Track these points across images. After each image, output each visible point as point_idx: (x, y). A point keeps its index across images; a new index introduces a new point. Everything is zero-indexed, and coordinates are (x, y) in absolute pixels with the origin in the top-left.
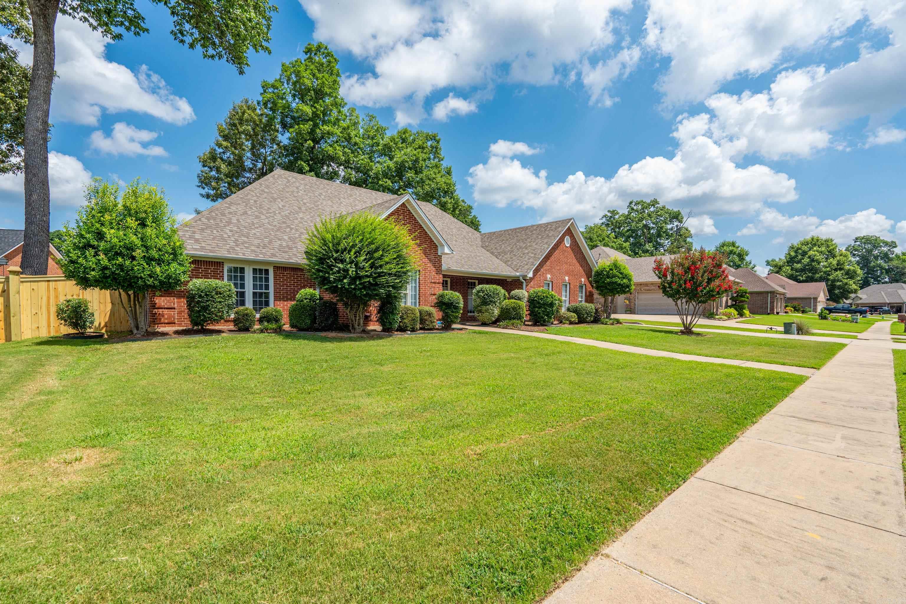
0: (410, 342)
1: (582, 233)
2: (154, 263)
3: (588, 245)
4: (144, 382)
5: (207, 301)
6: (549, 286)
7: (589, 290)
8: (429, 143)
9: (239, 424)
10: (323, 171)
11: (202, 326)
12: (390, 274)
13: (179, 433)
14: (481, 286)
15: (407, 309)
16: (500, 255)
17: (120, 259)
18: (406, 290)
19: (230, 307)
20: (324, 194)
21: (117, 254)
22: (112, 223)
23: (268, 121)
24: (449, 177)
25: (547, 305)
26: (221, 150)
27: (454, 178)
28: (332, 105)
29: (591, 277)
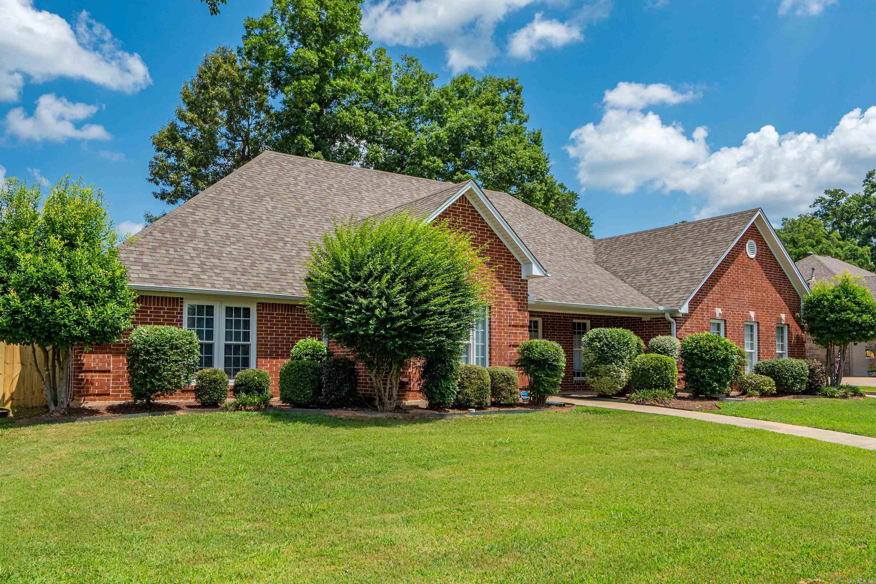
0: (475, 428)
1: (777, 232)
2: (83, 302)
3: (790, 253)
4: (60, 491)
5: (157, 360)
6: (719, 328)
7: (794, 333)
8: (504, 95)
9: (200, 566)
10: (335, 149)
11: (149, 398)
12: (442, 314)
13: (111, 578)
14: (595, 330)
15: (470, 371)
16: (628, 277)
17: (37, 297)
18: (468, 339)
19: (190, 369)
20: (336, 186)
21: (33, 290)
22: (28, 244)
23: (252, 78)
24: (538, 148)
25: (718, 362)
26: (185, 125)
27: (547, 148)
28: (348, 47)
29: (799, 311)
